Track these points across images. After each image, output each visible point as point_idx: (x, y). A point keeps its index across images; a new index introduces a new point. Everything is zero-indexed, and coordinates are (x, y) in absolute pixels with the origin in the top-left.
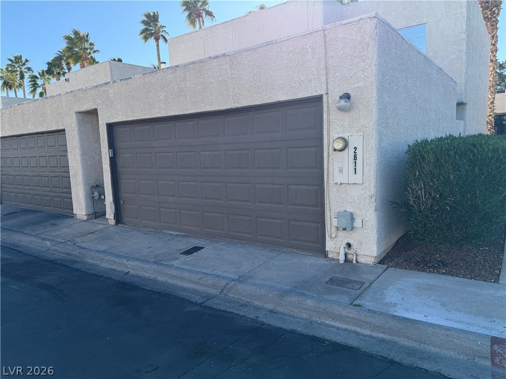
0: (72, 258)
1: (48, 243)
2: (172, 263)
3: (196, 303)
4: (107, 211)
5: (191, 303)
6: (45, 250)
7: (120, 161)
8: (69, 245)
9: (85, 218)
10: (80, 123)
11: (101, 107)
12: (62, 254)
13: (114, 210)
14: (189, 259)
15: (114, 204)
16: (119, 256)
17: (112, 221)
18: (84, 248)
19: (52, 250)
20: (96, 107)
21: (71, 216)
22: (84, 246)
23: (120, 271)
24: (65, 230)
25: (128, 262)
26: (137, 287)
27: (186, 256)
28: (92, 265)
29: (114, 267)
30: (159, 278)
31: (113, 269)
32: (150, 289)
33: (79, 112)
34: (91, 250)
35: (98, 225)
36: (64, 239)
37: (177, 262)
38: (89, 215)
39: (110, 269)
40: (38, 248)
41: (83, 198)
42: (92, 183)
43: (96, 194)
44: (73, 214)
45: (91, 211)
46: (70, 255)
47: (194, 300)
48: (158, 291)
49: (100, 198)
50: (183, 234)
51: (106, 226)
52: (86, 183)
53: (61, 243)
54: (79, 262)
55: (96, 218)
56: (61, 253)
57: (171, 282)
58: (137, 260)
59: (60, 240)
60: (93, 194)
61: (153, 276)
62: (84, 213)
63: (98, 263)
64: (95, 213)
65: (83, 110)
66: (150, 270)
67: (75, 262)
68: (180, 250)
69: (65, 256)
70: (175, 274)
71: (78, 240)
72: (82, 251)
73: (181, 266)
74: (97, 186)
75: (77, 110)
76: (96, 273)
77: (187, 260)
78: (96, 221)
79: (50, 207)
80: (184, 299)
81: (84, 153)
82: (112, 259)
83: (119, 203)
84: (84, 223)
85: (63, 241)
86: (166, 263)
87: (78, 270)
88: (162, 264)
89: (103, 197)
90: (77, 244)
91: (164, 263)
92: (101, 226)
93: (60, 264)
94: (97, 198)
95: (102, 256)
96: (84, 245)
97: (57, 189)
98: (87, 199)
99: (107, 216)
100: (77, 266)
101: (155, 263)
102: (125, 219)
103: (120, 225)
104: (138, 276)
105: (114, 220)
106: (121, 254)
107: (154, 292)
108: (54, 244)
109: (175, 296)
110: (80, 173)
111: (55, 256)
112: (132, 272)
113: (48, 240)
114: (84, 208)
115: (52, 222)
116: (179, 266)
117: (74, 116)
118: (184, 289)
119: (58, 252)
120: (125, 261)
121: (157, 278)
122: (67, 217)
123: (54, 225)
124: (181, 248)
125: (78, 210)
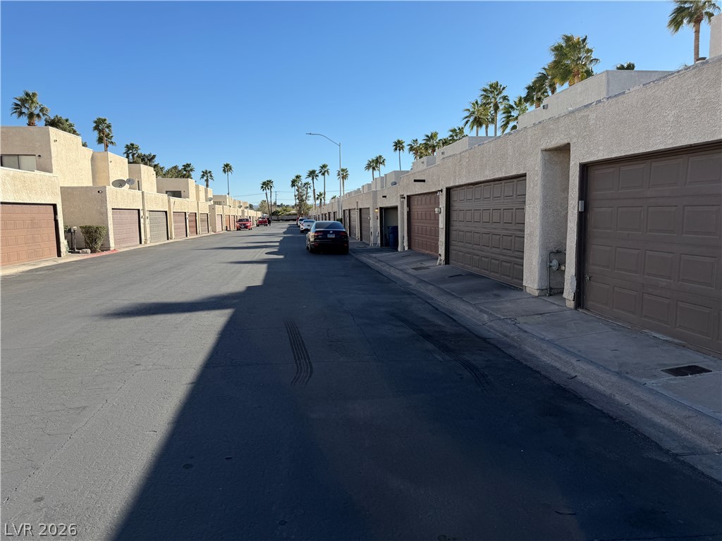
0: (508, 340)
1: (486, 316)
2: (644, 380)
3: (669, 451)
4: (566, 287)
5: (660, 448)
6: (480, 324)
7: (592, 218)
8: (508, 324)
9: (537, 293)
10: (547, 164)
11: (575, 140)
12: (498, 334)
13: (575, 288)
14: (676, 382)
15: (577, 280)
16: (567, 352)
17: (570, 303)
18: (525, 332)
19: (489, 326)
20: (569, 141)
21: (519, 288)
22: (526, 329)
23: (563, 372)
24: (509, 305)
25: (578, 363)
26: (581, 399)
27: (673, 377)
28: (530, 355)
29: (557, 365)
30: (618, 397)
31: (556, 368)
32: (599, 408)
33: (546, 150)
34: (533, 336)
35: (551, 305)
36: (505, 316)
37: (653, 381)
38: (542, 290)
39: (552, 366)
40: (474, 320)
41: (537, 266)
42: (552, 247)
43: (555, 263)
44: (523, 286)
45: (545, 285)
46: (507, 336)
47: (666, 446)
48: (611, 414)
49: (559, 269)
50: (677, 341)
51: (561, 308)
52: (544, 246)
53: (500, 319)
54: (515, 347)
55: (550, 295)
56: (497, 331)
57: (636, 408)
58: (592, 363)
59: (499, 316)
60: (551, 262)
61: (608, 392)
62: (536, 286)
63: (539, 354)
64: (551, 289)
65: (552, 146)
66: (607, 381)
67: (510, 346)
68: (665, 365)
69: (501, 336)
70: (645, 398)
71: (520, 320)
72: (522, 334)
73: (658, 389)
74: (558, 252)
75: (543, 147)
76: (532, 366)
77: (672, 382)
78: (551, 299)
79: (498, 273)
80: (648, 438)
81: (546, 206)
82: (557, 354)
83: (584, 278)
84: (534, 299)
85: (502, 318)
86: (635, 379)
87: (511, 357)
88: (627, 379)
89: (563, 268)
90: (518, 325)
91: (631, 377)
92: (554, 308)
93: (493, 345)
94: (555, 268)
95: (545, 346)
96: (526, 327)
97: (508, 252)
98: (541, 268)
99: (565, 295)
100: (512, 352)
101: (618, 374)
102: (590, 303)
103: (581, 310)
104: (587, 386)
105: (573, 302)
106: (572, 350)
107: (604, 413)
108: (492, 319)
109: (636, 430)
110: (537, 232)
111: (489, 334)
112: (580, 378)
113: (486, 313)
114: (537, 280)
115: (496, 292)
116: (655, 388)
117: (540, 155)
118: (654, 425)
119: (494, 330)
120: (574, 361)
121: (614, 396)
122: (516, 289)
123: (498, 296)
124: (666, 362)
125: (529, 282)
